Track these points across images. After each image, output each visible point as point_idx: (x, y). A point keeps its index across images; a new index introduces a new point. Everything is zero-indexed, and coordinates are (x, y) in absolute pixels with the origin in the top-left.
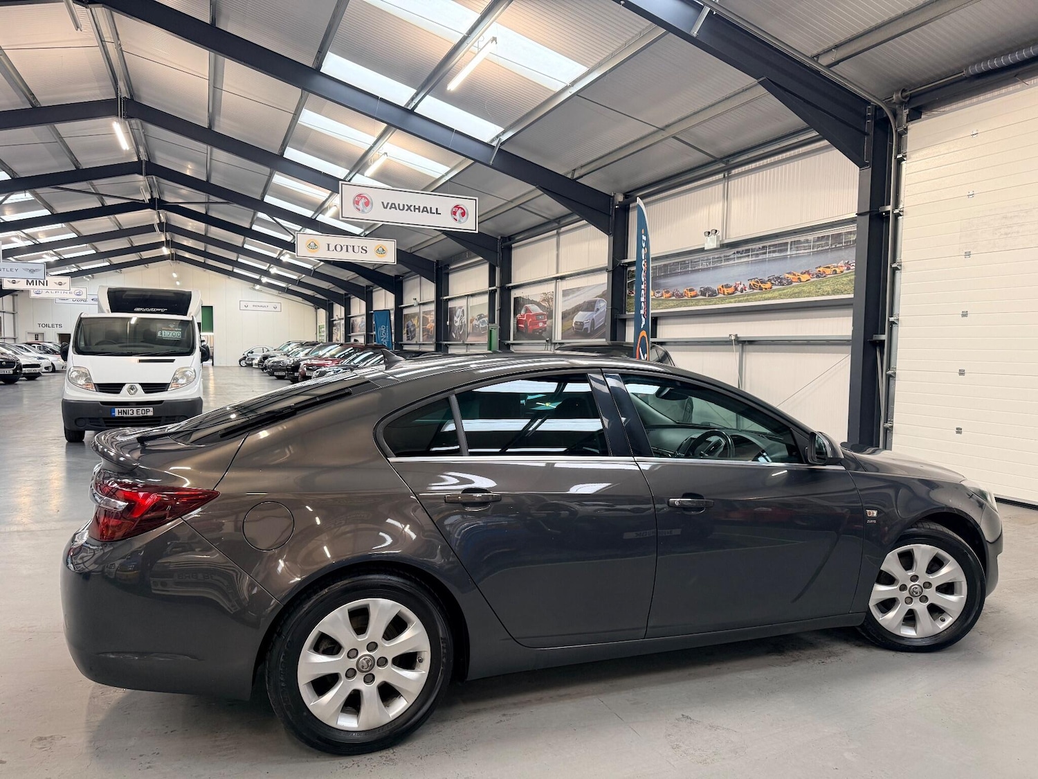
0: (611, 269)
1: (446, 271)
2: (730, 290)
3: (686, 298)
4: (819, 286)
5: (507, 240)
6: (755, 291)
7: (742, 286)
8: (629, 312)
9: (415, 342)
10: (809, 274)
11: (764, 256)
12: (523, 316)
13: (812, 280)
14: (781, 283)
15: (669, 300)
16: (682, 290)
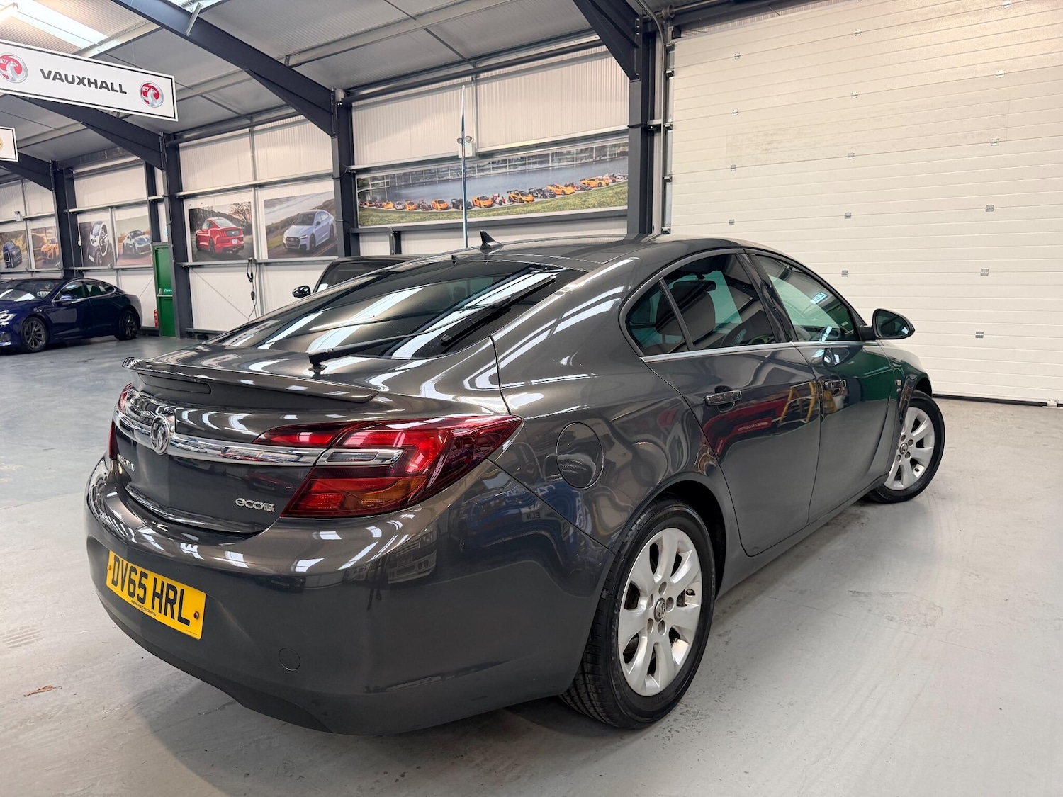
0: (338, 175)
1: (69, 176)
2: (488, 203)
3: (435, 210)
4: (584, 199)
5: (172, 137)
6: (516, 204)
7: (500, 199)
8: (361, 225)
9: (24, 270)
10: (574, 187)
11: (523, 168)
12: (206, 232)
13: (577, 192)
14: (544, 196)
15: (412, 213)
16: (429, 202)
